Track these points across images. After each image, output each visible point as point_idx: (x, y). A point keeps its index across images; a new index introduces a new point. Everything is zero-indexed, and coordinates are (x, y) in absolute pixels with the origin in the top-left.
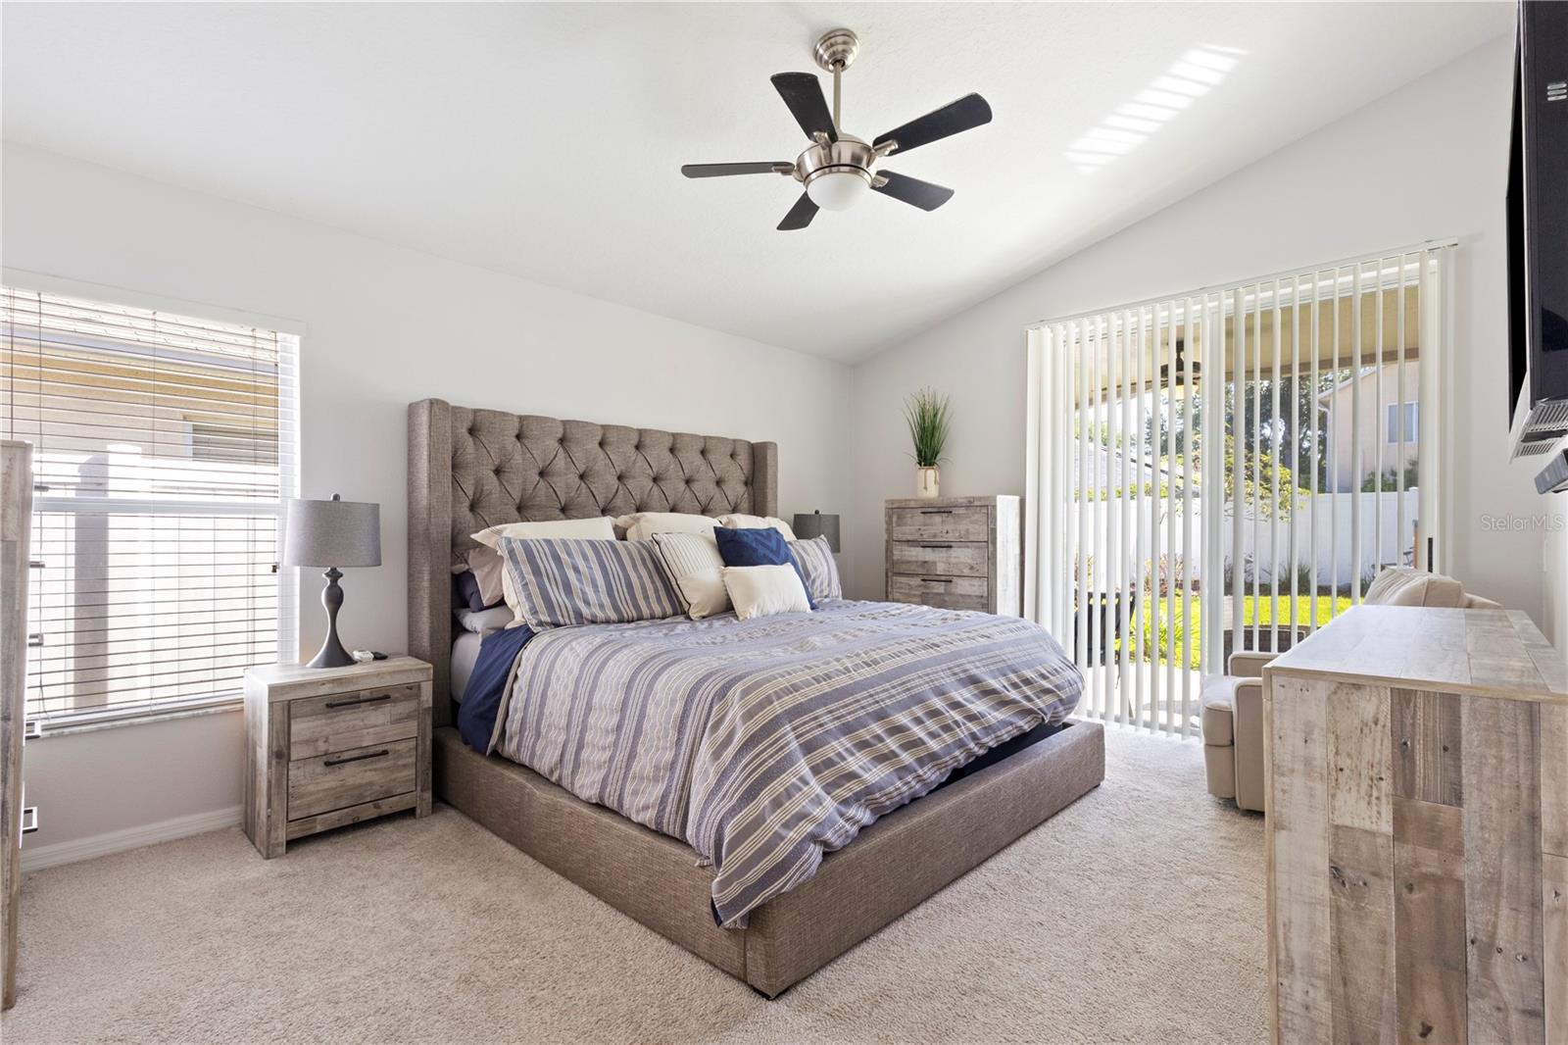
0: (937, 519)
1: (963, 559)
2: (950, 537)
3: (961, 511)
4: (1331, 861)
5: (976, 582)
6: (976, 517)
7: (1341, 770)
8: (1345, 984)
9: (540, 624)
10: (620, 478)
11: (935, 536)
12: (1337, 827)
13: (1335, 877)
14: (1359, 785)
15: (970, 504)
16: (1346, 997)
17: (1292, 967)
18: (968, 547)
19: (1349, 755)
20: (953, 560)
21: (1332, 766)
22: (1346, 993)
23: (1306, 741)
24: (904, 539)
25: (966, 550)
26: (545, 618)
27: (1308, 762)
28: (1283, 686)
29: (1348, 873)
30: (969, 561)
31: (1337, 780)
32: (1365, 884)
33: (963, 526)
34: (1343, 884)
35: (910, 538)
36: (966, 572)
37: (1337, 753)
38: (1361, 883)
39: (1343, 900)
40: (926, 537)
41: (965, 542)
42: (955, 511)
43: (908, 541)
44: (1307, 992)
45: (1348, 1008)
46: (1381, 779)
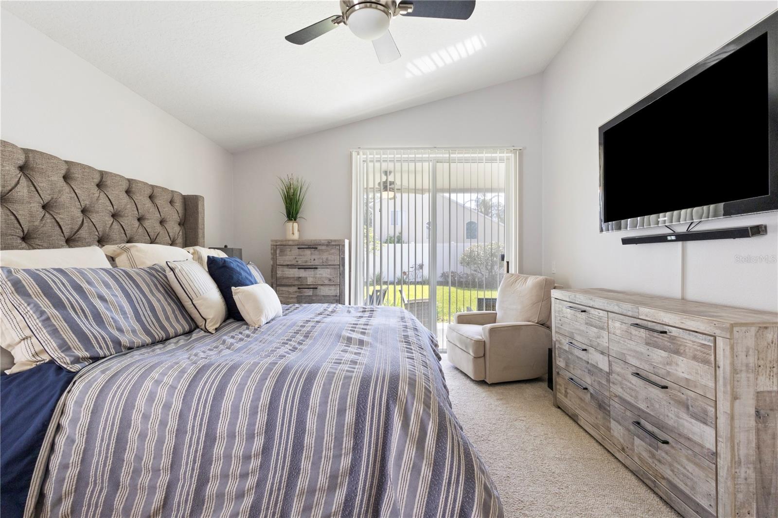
0: (308, 252)
1: (324, 275)
2: (317, 263)
3: (324, 247)
4: (756, 408)
5: (333, 288)
6: (333, 251)
7: (760, 366)
8: (760, 462)
9: (77, 360)
10: (84, 211)
11: (306, 262)
12: (758, 393)
13: (757, 415)
14: (766, 372)
15: (329, 244)
16: (761, 468)
17: (740, 463)
18: (327, 268)
19: (763, 359)
20: (318, 276)
21: (756, 365)
22: (761, 466)
23: (747, 356)
24: (285, 264)
25: (327, 270)
26: (82, 353)
27: (747, 365)
28: (738, 332)
29: (762, 412)
30: (329, 276)
31: (758, 371)
32: (768, 415)
33: (325, 256)
34: (760, 417)
35: (289, 263)
36: (327, 282)
37: (758, 359)
38: (766, 415)
39: (760, 425)
40: (300, 263)
41: (325, 265)
42: (319, 247)
43: (288, 265)
44: (746, 472)
45: (761, 473)
46: (774, 367)
